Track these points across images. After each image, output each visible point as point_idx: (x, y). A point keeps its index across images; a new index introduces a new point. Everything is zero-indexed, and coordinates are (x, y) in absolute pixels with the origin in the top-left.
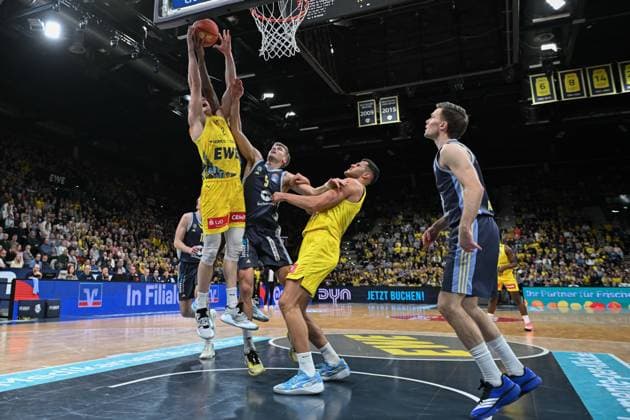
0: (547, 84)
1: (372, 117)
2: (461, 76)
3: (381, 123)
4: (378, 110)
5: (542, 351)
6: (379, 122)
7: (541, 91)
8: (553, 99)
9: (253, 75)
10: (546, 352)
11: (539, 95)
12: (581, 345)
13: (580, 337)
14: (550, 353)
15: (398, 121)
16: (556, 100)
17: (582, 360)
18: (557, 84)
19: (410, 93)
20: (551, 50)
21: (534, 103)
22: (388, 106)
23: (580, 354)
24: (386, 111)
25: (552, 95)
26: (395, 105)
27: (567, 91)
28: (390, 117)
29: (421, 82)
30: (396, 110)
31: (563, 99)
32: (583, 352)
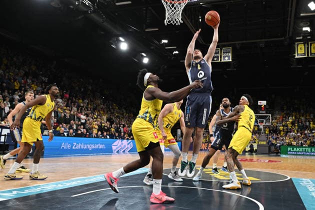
0: (303, 48)
1: (218, 57)
2: (263, 40)
3: (222, 61)
4: (221, 54)
5: (287, 178)
6: (221, 60)
7: (300, 51)
8: (305, 55)
9: (157, 29)
10: (289, 178)
11: (299, 53)
12: (304, 174)
13: (304, 171)
14: (291, 179)
15: (231, 60)
16: (306, 56)
17: (304, 182)
18: (308, 48)
19: (238, 46)
20: (307, 31)
21: (296, 57)
22: (226, 53)
23: (304, 179)
24: (225, 55)
25: (305, 53)
26: (230, 52)
27: (312, 52)
28: (227, 58)
29: (244, 42)
30: (230, 55)
31: (310, 56)
32: (305, 178)
